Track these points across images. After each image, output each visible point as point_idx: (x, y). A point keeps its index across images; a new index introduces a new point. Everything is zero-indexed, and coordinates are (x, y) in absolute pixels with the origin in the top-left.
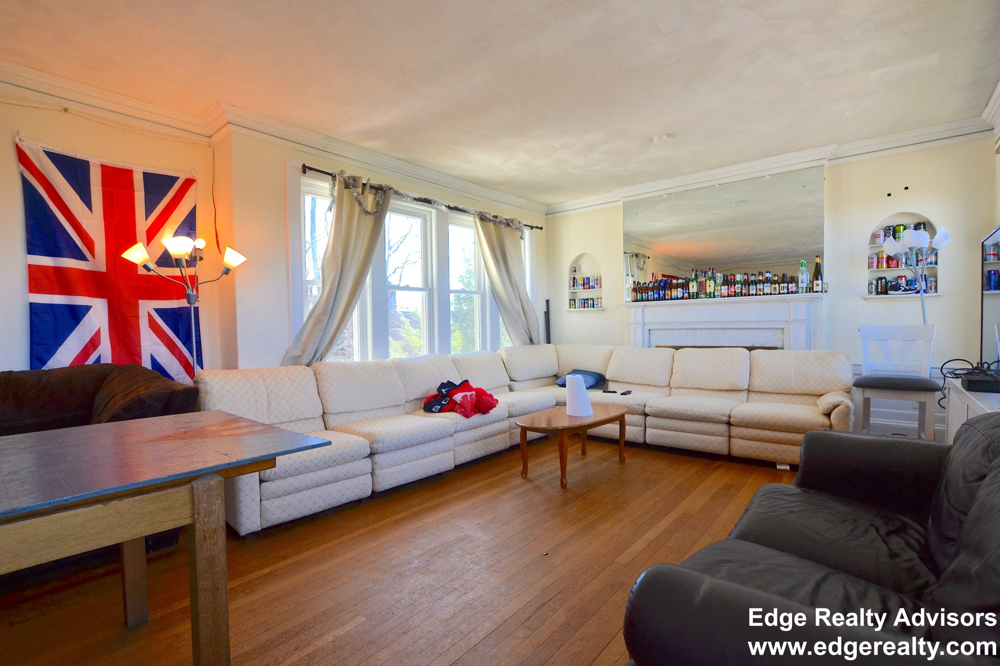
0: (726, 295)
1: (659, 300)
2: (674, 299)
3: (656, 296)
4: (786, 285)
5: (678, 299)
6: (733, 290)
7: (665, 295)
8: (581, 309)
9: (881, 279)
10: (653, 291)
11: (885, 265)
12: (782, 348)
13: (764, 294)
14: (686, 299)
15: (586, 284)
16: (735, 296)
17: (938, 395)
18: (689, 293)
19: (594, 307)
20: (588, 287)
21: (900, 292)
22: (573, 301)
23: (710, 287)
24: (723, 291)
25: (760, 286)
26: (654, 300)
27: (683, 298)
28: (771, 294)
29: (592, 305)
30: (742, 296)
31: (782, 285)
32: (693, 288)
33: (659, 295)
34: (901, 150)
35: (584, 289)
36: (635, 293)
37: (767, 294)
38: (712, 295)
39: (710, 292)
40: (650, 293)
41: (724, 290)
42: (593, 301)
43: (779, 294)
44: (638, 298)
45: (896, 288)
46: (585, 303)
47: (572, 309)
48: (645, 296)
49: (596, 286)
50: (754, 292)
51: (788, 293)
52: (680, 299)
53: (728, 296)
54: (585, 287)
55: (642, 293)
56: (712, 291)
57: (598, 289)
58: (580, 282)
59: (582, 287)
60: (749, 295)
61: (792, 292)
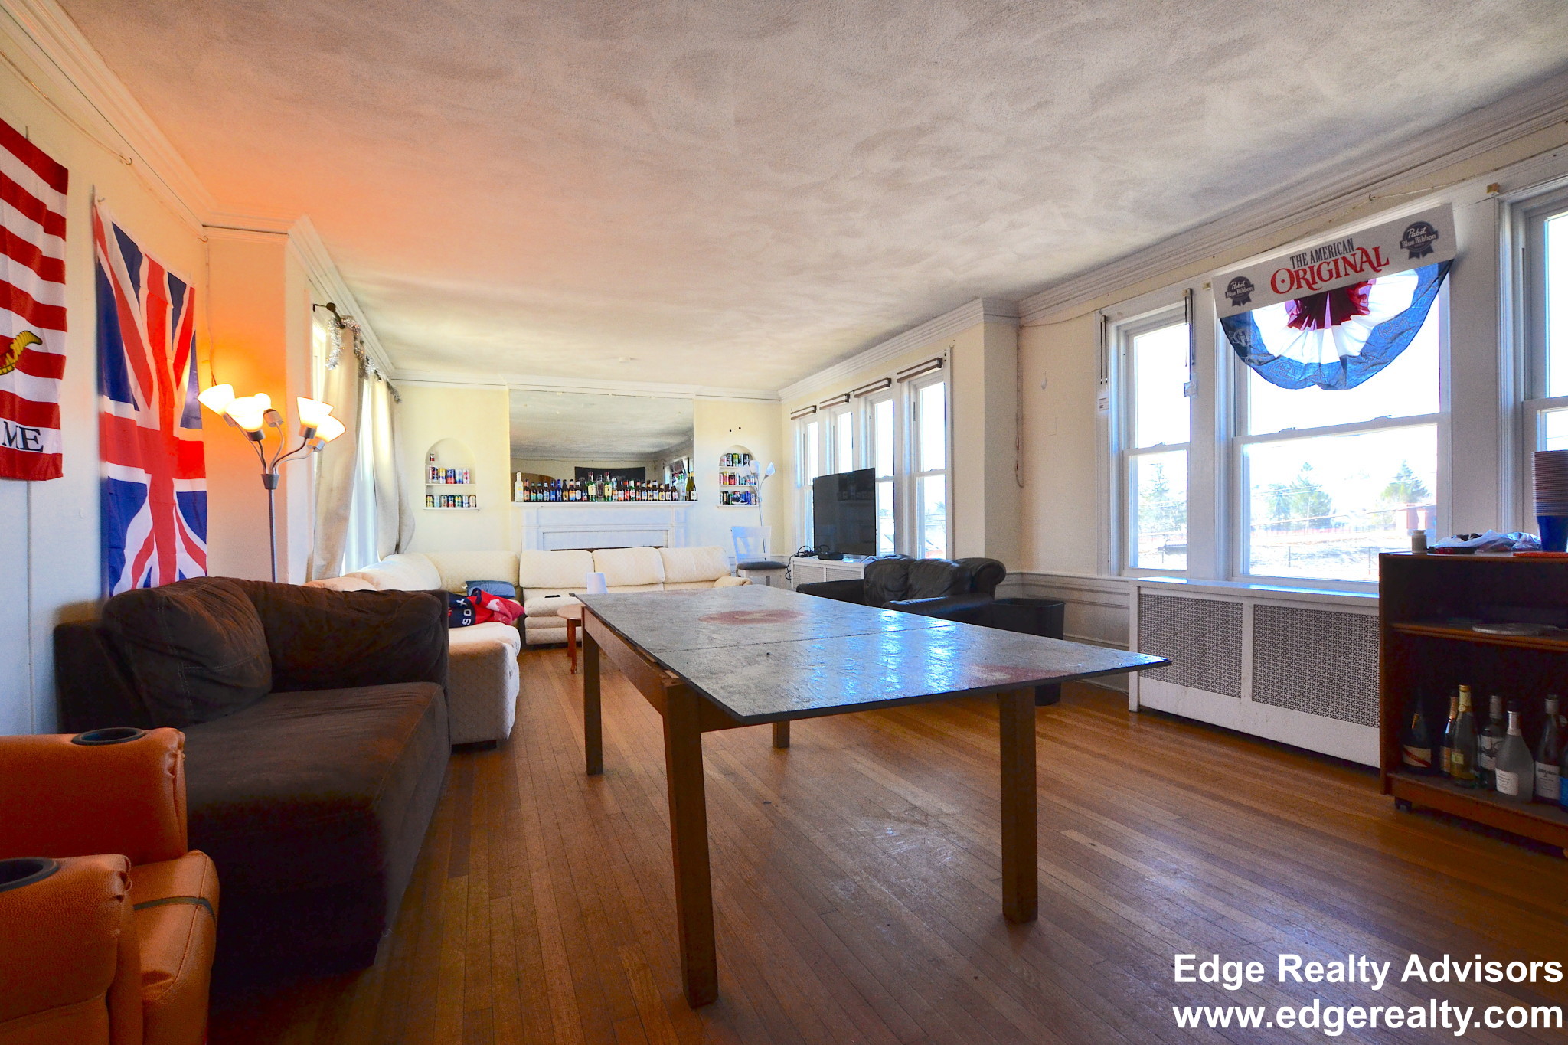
0: (623, 499)
1: (556, 501)
2: (572, 501)
3: (553, 497)
4: (670, 493)
5: (576, 501)
6: (628, 495)
7: (562, 496)
8: (443, 508)
9: (726, 492)
10: (550, 492)
11: (728, 483)
12: (667, 547)
13: (653, 500)
14: (585, 501)
15: (450, 477)
16: (630, 501)
17: (786, 570)
18: (588, 496)
19: (462, 506)
20: (453, 481)
21: (739, 503)
22: (429, 497)
23: (608, 490)
24: (620, 496)
25: (650, 493)
26: (550, 501)
27: (581, 500)
28: (659, 500)
29: (460, 504)
30: (636, 501)
31: (667, 493)
32: (592, 490)
33: (556, 496)
34: (741, 400)
35: (447, 483)
36: (528, 493)
37: (656, 500)
38: (608, 499)
39: (608, 496)
40: (546, 494)
41: (621, 494)
42: (462, 498)
43: (666, 500)
44: (532, 499)
45: (737, 500)
46: (450, 500)
47: (428, 508)
48: (540, 496)
49: (465, 481)
50: (646, 499)
51: (672, 500)
52: (579, 501)
53: (624, 501)
54: (449, 480)
55: (537, 493)
56: (610, 495)
57: (468, 485)
58: (442, 474)
59: (445, 481)
60: (642, 500)
61: (675, 500)
